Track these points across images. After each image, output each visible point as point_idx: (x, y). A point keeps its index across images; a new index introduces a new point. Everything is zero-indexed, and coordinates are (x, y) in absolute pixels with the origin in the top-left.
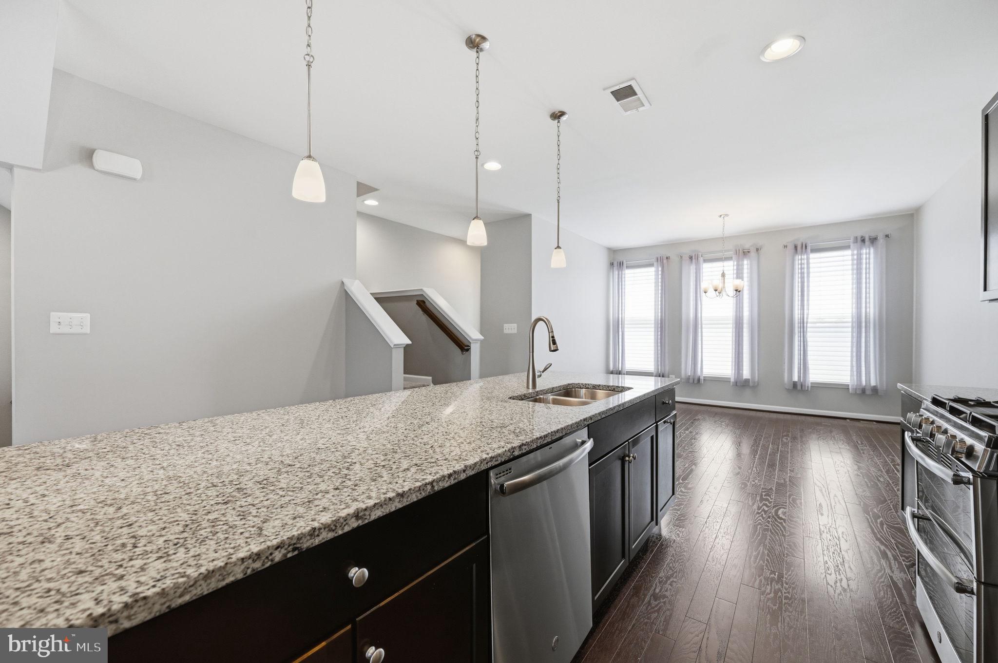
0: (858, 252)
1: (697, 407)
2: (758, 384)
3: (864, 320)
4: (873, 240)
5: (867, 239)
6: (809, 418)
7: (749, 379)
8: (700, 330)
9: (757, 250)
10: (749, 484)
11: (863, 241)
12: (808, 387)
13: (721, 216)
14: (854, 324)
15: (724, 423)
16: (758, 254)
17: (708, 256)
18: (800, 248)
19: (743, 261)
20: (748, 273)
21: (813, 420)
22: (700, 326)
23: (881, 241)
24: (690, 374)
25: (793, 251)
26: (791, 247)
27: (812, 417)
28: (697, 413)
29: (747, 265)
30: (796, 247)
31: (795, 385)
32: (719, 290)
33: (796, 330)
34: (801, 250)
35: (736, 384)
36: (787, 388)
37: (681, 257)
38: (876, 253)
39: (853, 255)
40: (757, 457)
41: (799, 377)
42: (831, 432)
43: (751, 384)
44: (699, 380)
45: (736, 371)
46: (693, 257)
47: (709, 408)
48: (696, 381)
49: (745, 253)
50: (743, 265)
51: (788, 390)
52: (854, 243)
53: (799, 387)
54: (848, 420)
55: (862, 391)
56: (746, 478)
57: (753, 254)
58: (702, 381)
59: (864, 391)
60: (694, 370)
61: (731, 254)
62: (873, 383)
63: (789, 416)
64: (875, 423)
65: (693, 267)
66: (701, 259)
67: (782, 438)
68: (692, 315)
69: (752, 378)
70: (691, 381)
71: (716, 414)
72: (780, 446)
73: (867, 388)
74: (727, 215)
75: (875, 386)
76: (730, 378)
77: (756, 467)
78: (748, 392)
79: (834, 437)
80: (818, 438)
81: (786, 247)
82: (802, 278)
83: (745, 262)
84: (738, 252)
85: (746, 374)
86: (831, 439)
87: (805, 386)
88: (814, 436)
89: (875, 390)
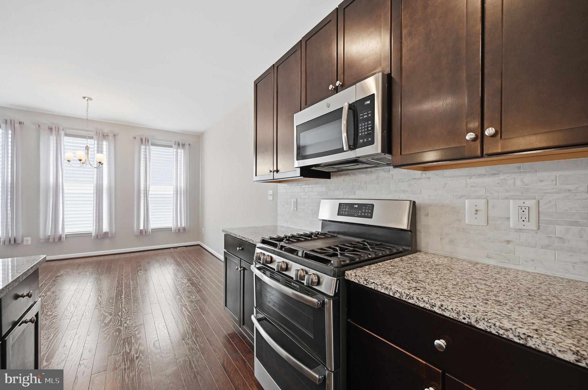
0: (176, 150)
1: (59, 263)
2: (115, 235)
3: (179, 190)
4: (183, 145)
5: (181, 144)
6: (150, 252)
7: (108, 232)
8: (61, 194)
9: (114, 135)
10: (122, 328)
11: (179, 144)
12: (150, 232)
13: (85, 98)
14: (174, 192)
15: (88, 273)
16: (115, 139)
17: (69, 131)
18: (144, 141)
19: (103, 142)
20: (106, 152)
21: (153, 253)
22: (61, 191)
23: (187, 146)
24: (50, 234)
25: (140, 141)
26: (138, 138)
27: (152, 251)
28: (60, 268)
29: (106, 145)
30: (142, 140)
31: (141, 231)
32: (83, 161)
33: (142, 195)
34: (145, 142)
35: (97, 237)
36: (136, 235)
37: (39, 126)
38: (184, 153)
39: (174, 152)
40: (123, 296)
41: (144, 226)
42: (165, 259)
43: (109, 236)
44: (60, 238)
45: (97, 227)
46: (54, 129)
47: (71, 261)
48: (56, 240)
49: (105, 136)
50: (102, 145)
51: (137, 236)
52: (174, 145)
53: (144, 233)
54: (172, 249)
55: (178, 231)
56: (118, 323)
57: (111, 138)
58: (64, 239)
59: (179, 230)
60: (55, 230)
61: (91, 134)
62: (183, 226)
63: (138, 254)
64: (184, 247)
65: (53, 139)
66: (62, 133)
67: (138, 274)
68: (52, 180)
69: (110, 231)
70: (51, 240)
71: (79, 265)
72: (138, 280)
73: (181, 228)
74: (91, 99)
75: (184, 227)
76: (92, 233)
77: (124, 308)
78: (107, 242)
79: (168, 263)
80: (160, 266)
81: (135, 138)
82: (146, 161)
83: (105, 143)
84: (98, 133)
85: (105, 228)
86: (167, 264)
87: (148, 231)
88: (157, 265)
89: (184, 229)
